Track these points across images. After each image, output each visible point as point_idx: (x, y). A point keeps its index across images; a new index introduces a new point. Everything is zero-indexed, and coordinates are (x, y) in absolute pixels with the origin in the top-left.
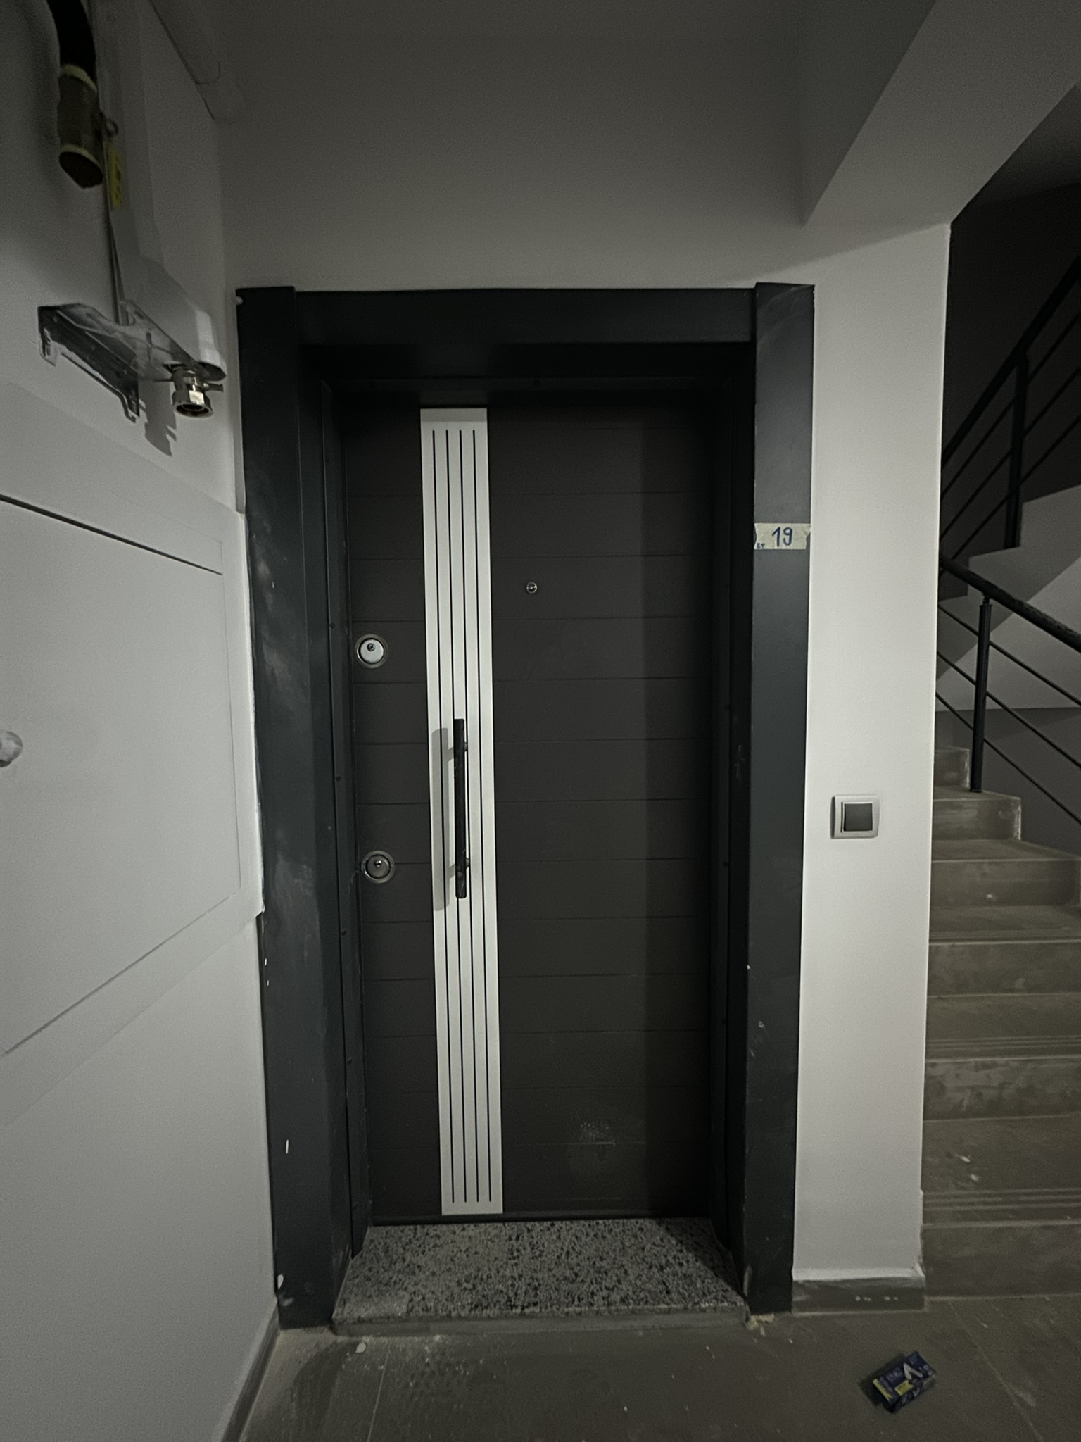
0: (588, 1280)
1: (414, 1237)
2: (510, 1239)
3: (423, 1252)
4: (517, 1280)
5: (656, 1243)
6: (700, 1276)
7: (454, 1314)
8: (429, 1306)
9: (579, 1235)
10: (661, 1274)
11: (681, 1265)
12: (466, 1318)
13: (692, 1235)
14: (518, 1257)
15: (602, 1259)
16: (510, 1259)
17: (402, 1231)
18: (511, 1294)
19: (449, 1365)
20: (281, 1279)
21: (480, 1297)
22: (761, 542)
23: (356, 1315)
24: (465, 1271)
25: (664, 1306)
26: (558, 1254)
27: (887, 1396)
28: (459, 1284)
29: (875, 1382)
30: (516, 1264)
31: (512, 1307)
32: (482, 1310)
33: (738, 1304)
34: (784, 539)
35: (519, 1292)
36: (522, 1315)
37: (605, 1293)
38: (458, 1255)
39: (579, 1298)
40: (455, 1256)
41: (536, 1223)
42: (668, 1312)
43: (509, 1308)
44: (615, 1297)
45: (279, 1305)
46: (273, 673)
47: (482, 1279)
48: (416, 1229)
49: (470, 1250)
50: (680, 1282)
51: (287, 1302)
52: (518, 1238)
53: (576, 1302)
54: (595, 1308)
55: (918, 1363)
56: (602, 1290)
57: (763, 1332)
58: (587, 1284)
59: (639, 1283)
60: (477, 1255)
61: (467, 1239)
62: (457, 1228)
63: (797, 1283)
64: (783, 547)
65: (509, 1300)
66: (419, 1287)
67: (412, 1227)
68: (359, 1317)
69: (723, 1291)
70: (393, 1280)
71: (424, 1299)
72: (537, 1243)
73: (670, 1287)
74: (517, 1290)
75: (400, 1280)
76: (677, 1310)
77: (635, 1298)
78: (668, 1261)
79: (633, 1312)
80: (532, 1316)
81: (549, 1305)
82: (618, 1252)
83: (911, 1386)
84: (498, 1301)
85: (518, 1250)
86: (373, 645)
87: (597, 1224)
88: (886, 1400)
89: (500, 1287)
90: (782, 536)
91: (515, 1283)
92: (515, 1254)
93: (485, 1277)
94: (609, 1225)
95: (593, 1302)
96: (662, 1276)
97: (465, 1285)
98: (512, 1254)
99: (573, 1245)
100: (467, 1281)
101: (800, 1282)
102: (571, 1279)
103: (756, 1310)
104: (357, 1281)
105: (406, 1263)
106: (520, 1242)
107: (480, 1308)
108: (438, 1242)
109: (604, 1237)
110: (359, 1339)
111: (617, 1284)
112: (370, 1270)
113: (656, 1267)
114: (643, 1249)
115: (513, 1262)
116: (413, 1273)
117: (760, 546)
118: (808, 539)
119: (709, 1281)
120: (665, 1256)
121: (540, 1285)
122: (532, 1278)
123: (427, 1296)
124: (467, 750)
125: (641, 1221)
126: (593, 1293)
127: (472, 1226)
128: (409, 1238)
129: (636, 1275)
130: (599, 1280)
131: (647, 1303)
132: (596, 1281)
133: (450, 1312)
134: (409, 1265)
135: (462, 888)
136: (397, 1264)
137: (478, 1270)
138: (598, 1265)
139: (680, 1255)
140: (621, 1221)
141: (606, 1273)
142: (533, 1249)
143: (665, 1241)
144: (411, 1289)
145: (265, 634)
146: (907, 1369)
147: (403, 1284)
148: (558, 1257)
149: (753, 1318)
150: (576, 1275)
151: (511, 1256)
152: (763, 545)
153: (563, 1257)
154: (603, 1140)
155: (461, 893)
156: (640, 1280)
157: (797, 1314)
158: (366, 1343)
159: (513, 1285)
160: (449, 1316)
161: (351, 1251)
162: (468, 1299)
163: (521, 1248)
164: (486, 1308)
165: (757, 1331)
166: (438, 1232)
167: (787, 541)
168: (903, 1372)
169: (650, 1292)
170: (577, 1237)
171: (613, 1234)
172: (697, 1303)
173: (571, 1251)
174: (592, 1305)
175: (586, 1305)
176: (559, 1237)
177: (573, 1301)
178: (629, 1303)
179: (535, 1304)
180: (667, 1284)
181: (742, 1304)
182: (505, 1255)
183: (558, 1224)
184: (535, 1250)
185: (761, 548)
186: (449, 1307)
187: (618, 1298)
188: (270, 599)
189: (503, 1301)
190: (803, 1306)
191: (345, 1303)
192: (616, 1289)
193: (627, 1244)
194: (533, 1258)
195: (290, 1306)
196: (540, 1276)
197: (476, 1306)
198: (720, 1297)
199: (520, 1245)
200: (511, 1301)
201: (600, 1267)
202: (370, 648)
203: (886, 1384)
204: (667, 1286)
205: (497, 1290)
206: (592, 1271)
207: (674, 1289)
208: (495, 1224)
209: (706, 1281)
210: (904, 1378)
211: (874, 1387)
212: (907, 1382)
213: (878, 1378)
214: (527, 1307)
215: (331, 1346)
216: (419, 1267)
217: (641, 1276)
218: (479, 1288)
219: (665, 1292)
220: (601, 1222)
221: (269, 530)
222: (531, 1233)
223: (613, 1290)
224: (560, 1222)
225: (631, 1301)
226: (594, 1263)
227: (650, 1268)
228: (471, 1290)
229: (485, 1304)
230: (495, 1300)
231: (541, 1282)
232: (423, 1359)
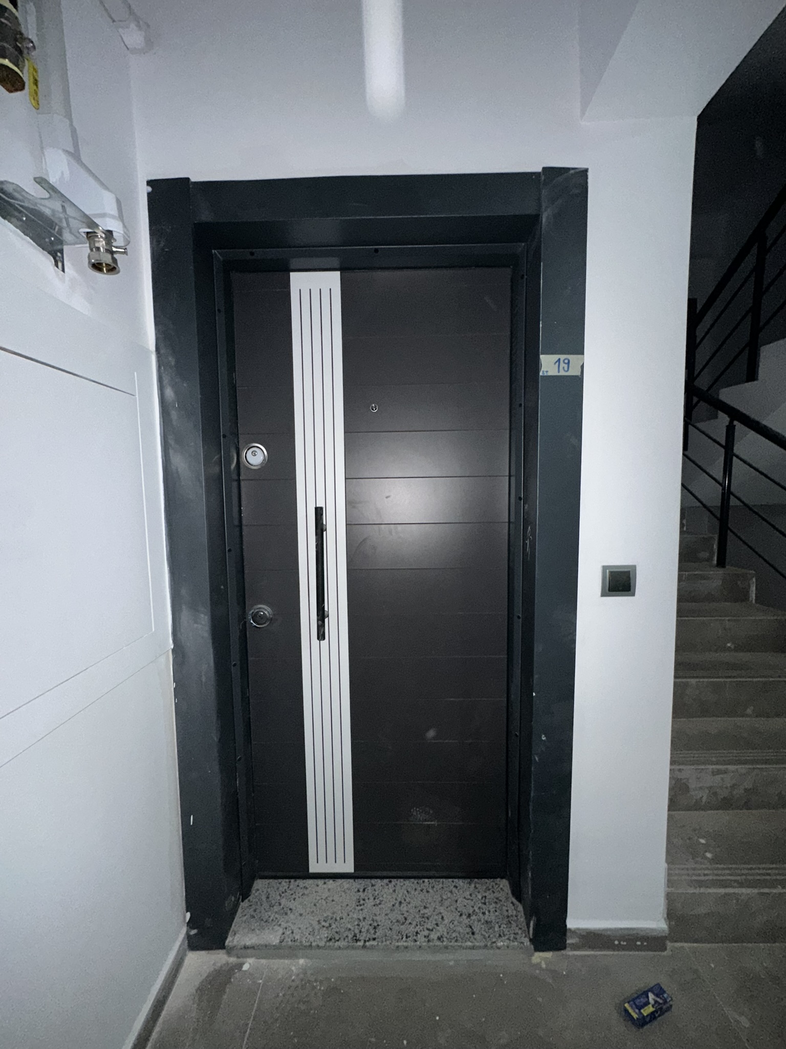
0: (414, 923)
1: (288, 888)
2: (359, 891)
3: (294, 899)
4: (362, 921)
5: (466, 897)
6: (498, 923)
7: (314, 944)
8: (296, 939)
9: (409, 890)
10: (469, 920)
11: (484, 913)
12: (324, 948)
13: (494, 892)
14: (364, 904)
15: (425, 908)
16: (357, 906)
17: (280, 883)
18: (357, 931)
19: (309, 981)
20: (188, 915)
21: (334, 933)
22: (545, 370)
23: (242, 943)
24: (324, 914)
25: (469, 944)
26: (393, 903)
27: (635, 1016)
28: (319, 922)
29: (626, 1005)
30: (362, 910)
31: (357, 940)
32: (335, 942)
33: (525, 944)
34: (564, 368)
35: (363, 930)
36: (364, 947)
37: (426, 933)
38: (320, 901)
39: (406, 935)
40: (318, 902)
41: (378, 880)
42: (473, 948)
43: (355, 941)
44: (434, 936)
45: (187, 931)
46: (177, 472)
47: (336, 920)
48: (290, 882)
49: (328, 898)
50: (483, 926)
51: (193, 932)
52: (364, 890)
53: (404, 939)
54: (418, 943)
55: (659, 991)
56: (424, 931)
57: (544, 966)
58: (413, 926)
59: (452, 926)
60: (334, 902)
61: (327, 890)
62: (320, 882)
63: (570, 929)
64: (562, 373)
65: (355, 936)
66: (290, 924)
67: (287, 880)
68: (245, 944)
69: (515, 934)
70: (271, 918)
71: (292, 933)
72: (378, 894)
73: (475, 930)
74: (361, 928)
75: (276, 918)
76: (480, 947)
77: (448, 937)
78: (474, 911)
79: (446, 947)
80: (372, 947)
81: (384, 940)
82: (437, 902)
83: (654, 1009)
84: (347, 936)
85: (364, 900)
86: (256, 452)
87: (424, 882)
88: (633, 1018)
89: (349, 926)
90: (562, 365)
91: (360, 923)
92: (362, 902)
93: (338, 919)
94: (433, 883)
95: (417, 940)
96: (469, 922)
97: (323, 924)
98: (359, 902)
99: (404, 897)
100: (325, 921)
101: (573, 929)
102: (401, 922)
103: (538, 949)
104: (245, 918)
105: (281, 907)
106: (366, 893)
107: (333, 940)
108: (306, 892)
109: (428, 892)
110: (245, 960)
111: (435, 926)
112: (255, 911)
113: (466, 915)
114: (456, 901)
115: (360, 908)
116: (286, 914)
117: (545, 372)
118: (582, 367)
119: (505, 926)
120: (473, 907)
121: (378, 925)
122: (373, 920)
123: (295, 932)
124: (326, 530)
125: (456, 880)
126: (417, 933)
127: (331, 881)
128: (285, 888)
129: (450, 921)
130: (422, 923)
131: (456, 941)
132: (420, 923)
133: (311, 943)
134: (283, 908)
135: (322, 633)
136: (275, 907)
137: (333, 913)
138: (422, 912)
139: (484, 906)
140: (442, 880)
141: (428, 918)
142: (375, 899)
143: (474, 896)
144: (284, 925)
145: (172, 442)
146: (651, 996)
147: (278, 922)
148: (393, 905)
149: (538, 954)
150: (406, 919)
151: (358, 904)
152: (547, 372)
153: (397, 905)
154: (428, 821)
155: (321, 636)
156: (453, 924)
157: (569, 952)
158: (250, 964)
159: (358, 925)
160: (311, 946)
161: (241, 897)
162: (325, 934)
163: (366, 898)
164: (338, 941)
165: (539, 964)
166: (306, 885)
167: (566, 369)
168: (649, 1000)
169: (459, 933)
170: (408, 891)
171: (435, 889)
172: (494, 942)
173: (403, 901)
174: (416, 941)
175: (411, 941)
176: (394, 891)
177: (402, 938)
178: (443, 941)
179: (374, 939)
180: (473, 927)
181: (529, 943)
182: (354, 902)
183: (394, 881)
184: (376, 900)
185: (546, 374)
186: (311, 939)
187: (436, 938)
188: (174, 415)
189: (350, 936)
190: (575, 947)
191: (235, 934)
192: (434, 930)
193: (445, 897)
194: (374, 906)
195: (195, 935)
196: (378, 918)
197: (331, 940)
198: (512, 939)
199: (366, 896)
200: (356, 937)
201: (424, 914)
202: (254, 454)
203: (634, 1006)
204: (472, 929)
205: (347, 928)
206: (417, 916)
207: (478, 931)
208: (349, 880)
209: (502, 926)
210: (649, 1003)
211: (626, 1011)
212: (650, 1006)
213: (629, 1002)
214: (368, 941)
215: (224, 964)
216: (290, 909)
217: (454, 921)
218: (334, 926)
219: (470, 933)
220: (426, 880)
221: (173, 363)
222: (374, 887)
223: (432, 930)
224: (395, 880)
225: (445, 939)
226: (419, 911)
227: (461, 915)
228: (327, 928)
229: (337, 938)
230: (345, 935)
231: (380, 923)
232: (291, 976)
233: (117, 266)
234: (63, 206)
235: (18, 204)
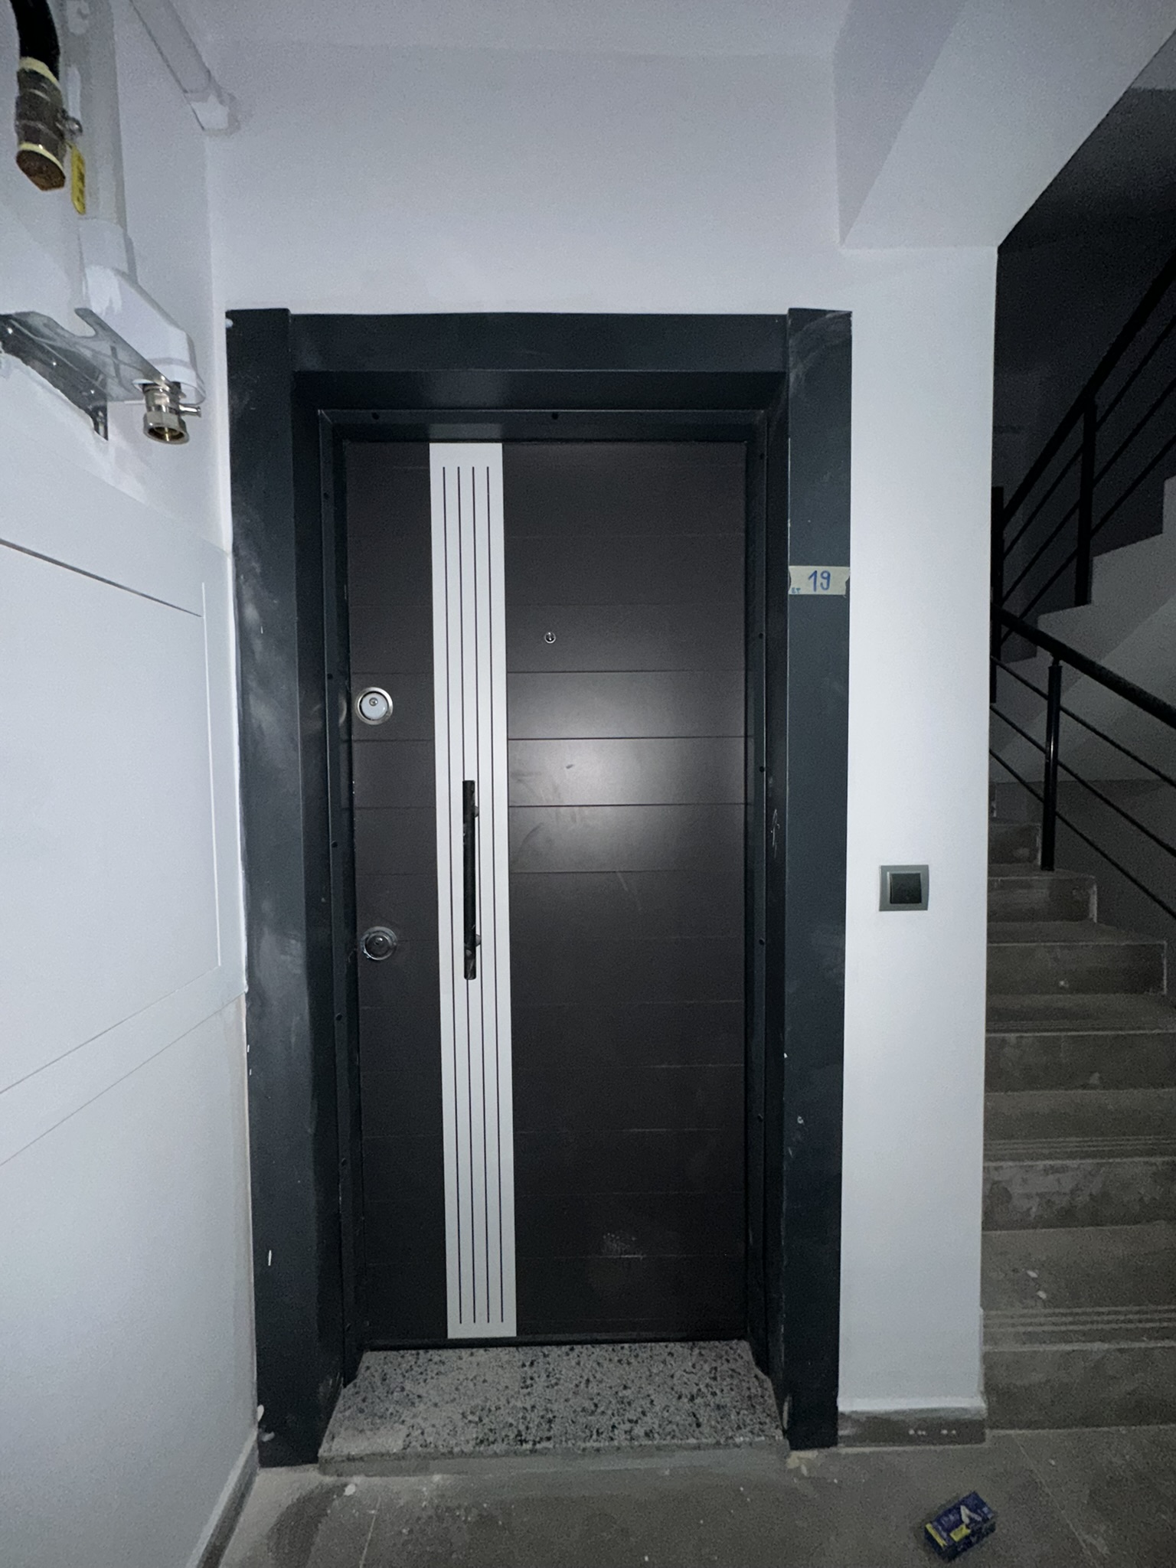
0: (610, 1412)
1: (416, 1363)
2: (524, 1365)
3: (425, 1381)
4: (529, 1412)
5: (687, 1370)
6: (735, 1407)
7: (456, 1450)
8: (428, 1442)
9: (601, 1361)
10: (691, 1404)
11: (714, 1394)
12: (470, 1455)
13: (728, 1361)
14: (532, 1386)
15: (625, 1387)
16: (522, 1388)
17: (403, 1357)
18: (522, 1427)
19: (448, 1509)
20: (261, 1410)
21: (486, 1431)
22: (796, 587)
23: (345, 1452)
24: (471, 1402)
25: (692, 1441)
26: (577, 1382)
27: (941, 1542)
28: (464, 1415)
29: (929, 1526)
30: (529, 1394)
31: (522, 1442)
32: (489, 1445)
33: (777, 1438)
34: (822, 584)
35: (531, 1425)
36: (533, 1451)
37: (627, 1426)
38: (464, 1384)
39: (597, 1431)
40: (461, 1384)
41: (553, 1347)
42: (698, 1447)
43: (519, 1443)
44: (639, 1430)
45: (258, 1437)
46: (260, 727)
47: (490, 1410)
48: (418, 1354)
49: (478, 1378)
50: (713, 1414)
51: (267, 1437)
52: (532, 1364)
53: (595, 1437)
54: (616, 1443)
55: (976, 1504)
56: (624, 1423)
57: (804, 1471)
58: (607, 1417)
59: (666, 1414)
60: (486, 1384)
61: (475, 1365)
62: (465, 1353)
63: (842, 1414)
64: (820, 592)
65: (519, 1434)
66: (419, 1420)
67: (414, 1352)
68: (349, 1454)
69: (761, 1423)
70: (390, 1411)
71: (423, 1433)
72: (554, 1370)
73: (701, 1420)
74: (529, 1423)
75: (397, 1412)
76: (707, 1446)
77: (661, 1431)
78: (699, 1390)
79: (658, 1448)
80: (545, 1452)
81: (564, 1439)
82: (644, 1379)
83: (969, 1531)
84: (507, 1436)
85: (532, 1379)
86: (376, 699)
87: (622, 1348)
88: (940, 1547)
89: (510, 1420)
90: (819, 580)
91: (527, 1415)
92: (529, 1382)
93: (493, 1409)
94: (636, 1349)
95: (614, 1437)
96: (691, 1407)
97: (470, 1417)
98: (525, 1382)
99: (594, 1371)
100: (472, 1413)
101: (847, 1413)
102: (590, 1411)
103: (796, 1446)
104: (347, 1413)
105: (405, 1393)
106: (534, 1369)
107: (486, 1443)
108: (442, 1369)
109: (629, 1363)
110: (348, 1479)
111: (641, 1416)
112: (364, 1400)
113: (686, 1397)
114: (672, 1376)
115: (526, 1391)
116: (413, 1404)
117: (796, 591)
118: (848, 583)
119: (746, 1412)
120: (697, 1385)
121: (554, 1417)
122: (547, 1410)
123: (426, 1431)
124: (478, 815)
125: (671, 1345)
126: (614, 1427)
127: (481, 1351)
128: (410, 1364)
129: (663, 1405)
130: (621, 1411)
131: (673, 1437)
132: (618, 1412)
133: (452, 1448)
134: (408, 1395)
135: (471, 968)
136: (395, 1394)
137: (487, 1399)
138: (620, 1394)
139: (713, 1383)
140: (649, 1344)
141: (629, 1404)
142: (548, 1376)
143: (698, 1367)
144: (409, 1421)
145: (253, 684)
146: (965, 1512)
147: (400, 1417)
148: (577, 1386)
149: (795, 1454)
150: (596, 1406)
151: (522, 1385)
152: (798, 589)
153: (583, 1386)
154: (629, 1254)
155: (470, 972)
156: (668, 1411)
157: (843, 1450)
158: (356, 1485)
159: (524, 1418)
160: (451, 1452)
161: (342, 1379)
162: (473, 1433)
163: (535, 1375)
164: (493, 1443)
165: (798, 1469)
166: (443, 1358)
167: (825, 586)
168: (960, 1516)
169: (677, 1425)
170: (599, 1364)
171: (639, 1359)
172: (731, 1438)
173: (591, 1379)
174: (612, 1439)
175: (605, 1440)
176: (578, 1363)
177: (591, 1436)
178: (654, 1437)
179: (549, 1439)
180: (698, 1416)
181: (781, 1438)
182: (517, 1384)
183: (578, 1348)
184: (551, 1378)
185: (796, 593)
186: (451, 1442)
187: (642, 1433)
188: (258, 645)
189: (512, 1436)
190: (851, 1441)
191: (333, 1438)
192: (639, 1421)
193: (655, 1371)
194: (548, 1387)
195: (272, 1441)
196: (555, 1407)
197: (482, 1442)
198: (756, 1431)
199: (535, 1372)
200: (521, 1436)
201: (623, 1398)
202: (373, 703)
203: (940, 1528)
204: (697, 1419)
205: (507, 1423)
206: (614, 1402)
207: (705, 1421)
208: (508, 1349)
209: (742, 1412)
210: (961, 1522)
211: (926, 1531)
212: (964, 1526)
213: (931, 1522)
214: (539, 1442)
215: (317, 1487)
216: (419, 1396)
217: (669, 1406)
218: (486, 1420)
219: (694, 1425)
220: (626, 1346)
221: (258, 570)
222: (547, 1359)
223: (636, 1422)
224: (579, 1346)
225: (656, 1435)
226: (617, 1393)
227: (680, 1397)
228: (476, 1423)
229: (491, 1439)
230: (503, 1434)
231: (556, 1414)
232: (420, 1501)
233: (186, 431)
234: (113, 349)
235: (47, 344)
